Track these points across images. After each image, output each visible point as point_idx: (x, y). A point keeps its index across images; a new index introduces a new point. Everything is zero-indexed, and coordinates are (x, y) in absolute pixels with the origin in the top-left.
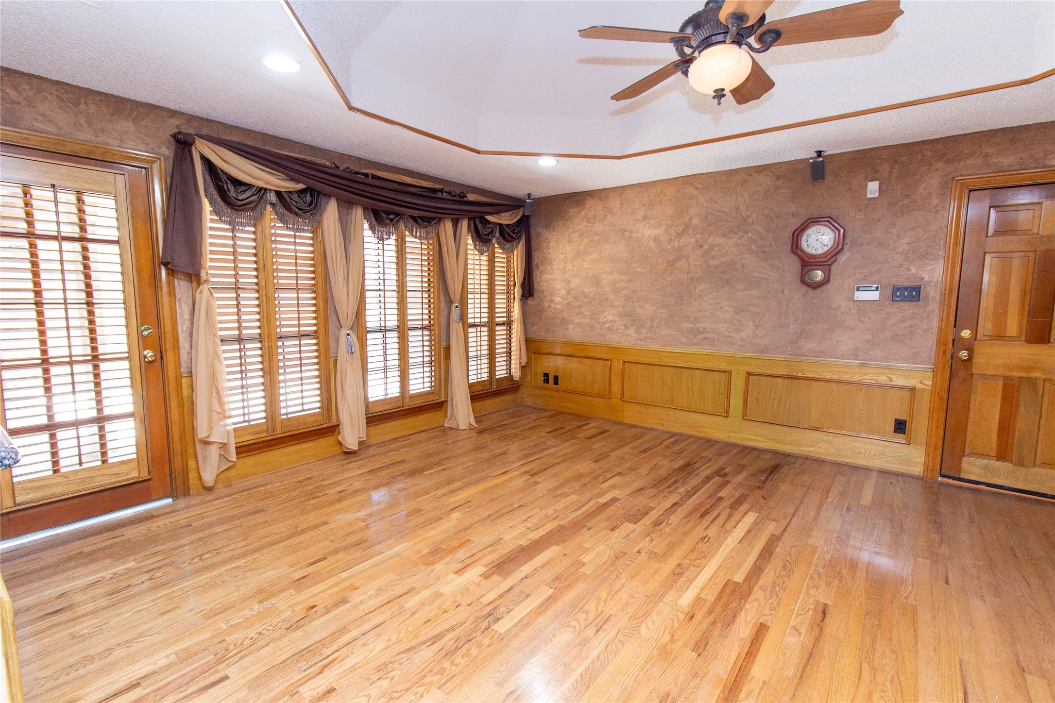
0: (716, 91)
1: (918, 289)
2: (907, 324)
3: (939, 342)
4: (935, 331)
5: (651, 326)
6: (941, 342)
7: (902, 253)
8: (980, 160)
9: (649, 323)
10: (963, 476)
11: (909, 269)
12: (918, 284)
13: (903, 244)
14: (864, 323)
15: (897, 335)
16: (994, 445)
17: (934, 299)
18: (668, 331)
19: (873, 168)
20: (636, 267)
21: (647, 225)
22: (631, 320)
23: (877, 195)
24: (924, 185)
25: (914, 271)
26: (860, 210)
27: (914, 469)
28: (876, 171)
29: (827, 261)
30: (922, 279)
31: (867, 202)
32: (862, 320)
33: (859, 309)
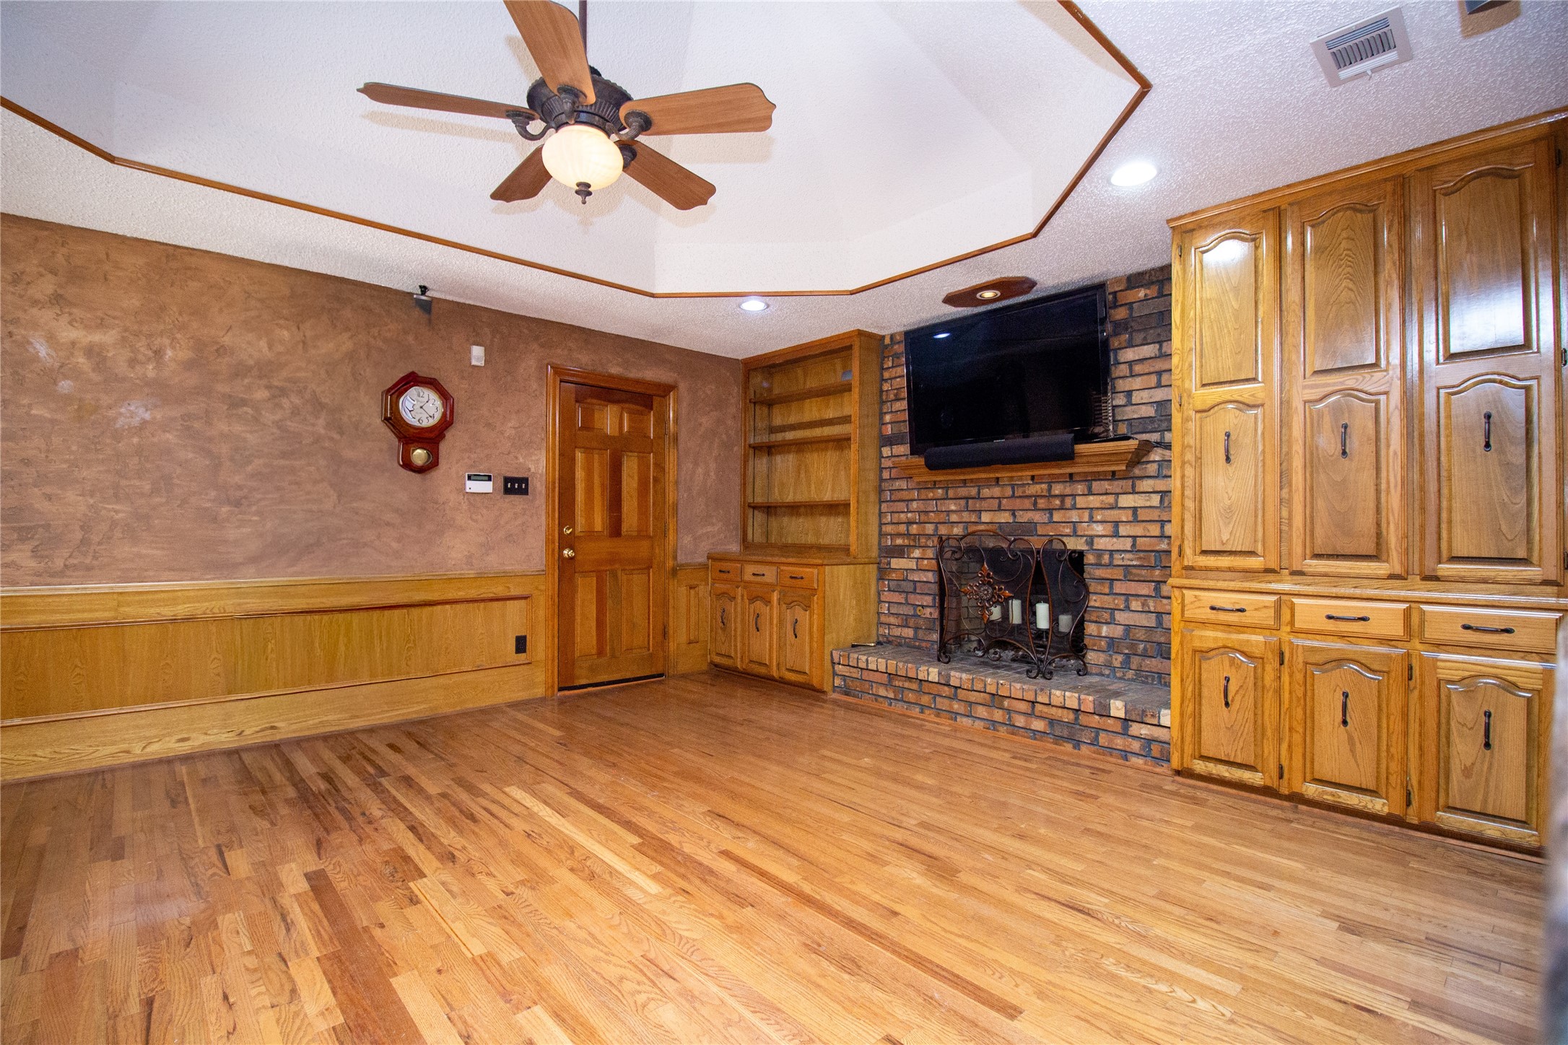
0: (578, 185)
1: (526, 480)
2: (519, 522)
3: (547, 540)
4: (543, 528)
5: (84, 542)
6: (549, 541)
7: (509, 437)
8: (566, 352)
9: (79, 535)
10: (577, 683)
11: (516, 458)
12: (525, 476)
13: (510, 428)
14: (476, 521)
15: (511, 535)
16: (595, 642)
17: (540, 493)
18: (135, 550)
19: (474, 330)
20: (30, 406)
21: (66, 318)
22: (14, 529)
23: (482, 363)
24: (523, 365)
25: (521, 460)
26: (463, 378)
27: (536, 691)
28: (478, 334)
29: (431, 438)
30: (529, 469)
31: (471, 370)
32: (474, 516)
33: (470, 503)
